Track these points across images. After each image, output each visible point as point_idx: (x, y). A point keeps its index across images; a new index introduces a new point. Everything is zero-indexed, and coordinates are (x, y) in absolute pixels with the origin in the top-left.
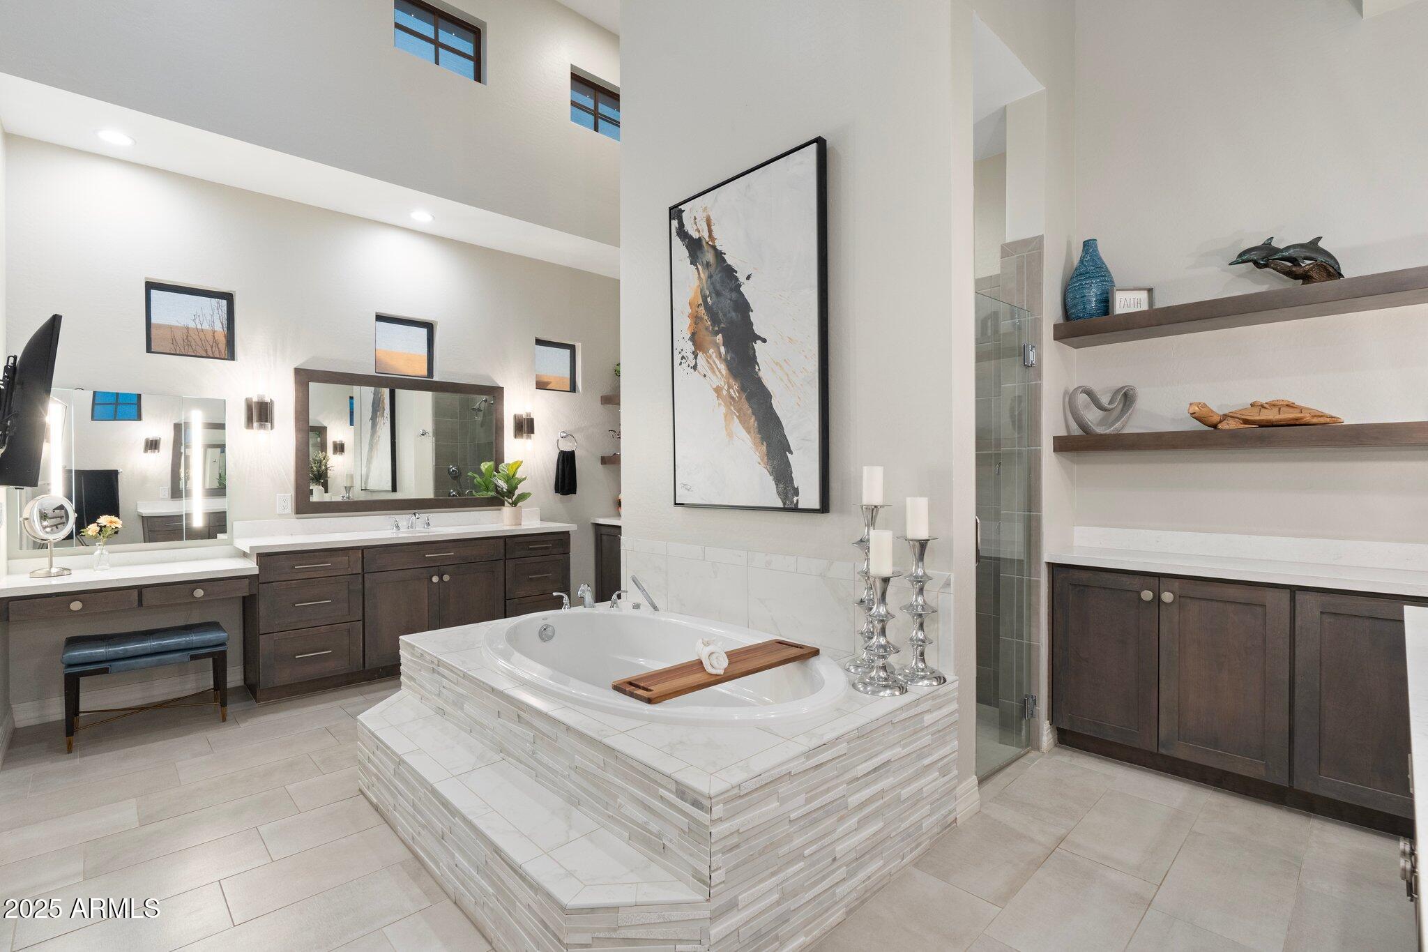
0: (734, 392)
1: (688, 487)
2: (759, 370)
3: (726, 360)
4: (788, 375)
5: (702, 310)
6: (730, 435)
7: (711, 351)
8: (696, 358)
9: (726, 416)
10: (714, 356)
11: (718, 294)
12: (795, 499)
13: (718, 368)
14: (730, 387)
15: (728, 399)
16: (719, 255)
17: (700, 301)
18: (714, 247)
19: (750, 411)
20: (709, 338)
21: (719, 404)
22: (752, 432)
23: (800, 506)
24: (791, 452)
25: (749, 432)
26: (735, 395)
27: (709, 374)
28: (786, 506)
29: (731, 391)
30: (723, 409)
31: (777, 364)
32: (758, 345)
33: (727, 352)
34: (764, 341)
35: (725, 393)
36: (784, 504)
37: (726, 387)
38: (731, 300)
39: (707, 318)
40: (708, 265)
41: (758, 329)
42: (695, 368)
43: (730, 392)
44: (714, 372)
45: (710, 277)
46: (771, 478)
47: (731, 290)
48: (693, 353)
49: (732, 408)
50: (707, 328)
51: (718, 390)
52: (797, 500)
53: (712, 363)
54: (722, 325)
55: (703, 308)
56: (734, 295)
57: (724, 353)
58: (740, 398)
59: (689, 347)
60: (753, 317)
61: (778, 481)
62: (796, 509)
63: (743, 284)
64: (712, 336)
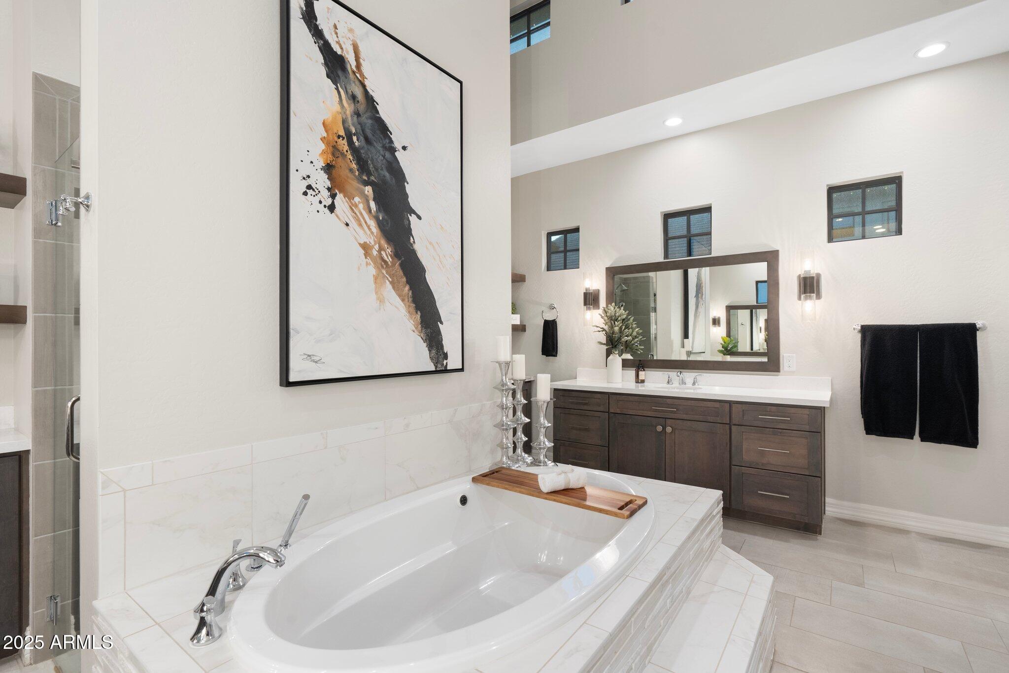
0: (387, 256)
1: (316, 359)
2: (414, 242)
3: (376, 218)
4: (439, 256)
5: (343, 145)
6: (381, 300)
7: (357, 199)
8: (333, 196)
9: (376, 278)
10: (361, 206)
11: (367, 140)
12: (445, 362)
13: (366, 222)
14: (381, 249)
15: (379, 261)
16: (370, 101)
17: (342, 133)
18: (364, 86)
19: (404, 279)
20: (356, 184)
21: (367, 264)
22: (407, 300)
23: (449, 368)
24: (442, 323)
25: (403, 300)
26: (389, 260)
27: (353, 224)
28: (438, 369)
29: (383, 253)
30: (372, 270)
31: (431, 243)
32: (413, 218)
33: (379, 210)
34: (419, 218)
35: (375, 253)
36: (436, 367)
37: (377, 247)
38: (384, 156)
39: (351, 158)
40: (353, 97)
41: (413, 202)
42: (332, 208)
43: (381, 254)
44: (360, 225)
45: (357, 114)
46: (425, 345)
47: (384, 147)
48: (329, 189)
49: (384, 272)
50: (351, 170)
51: (365, 247)
52: (447, 363)
53: (358, 214)
54: (372, 178)
55: (345, 142)
56: (388, 155)
57: (375, 209)
58: (393, 264)
59: (321, 181)
60: (409, 188)
61: (430, 347)
62: (446, 371)
63: (399, 150)
64: (358, 183)
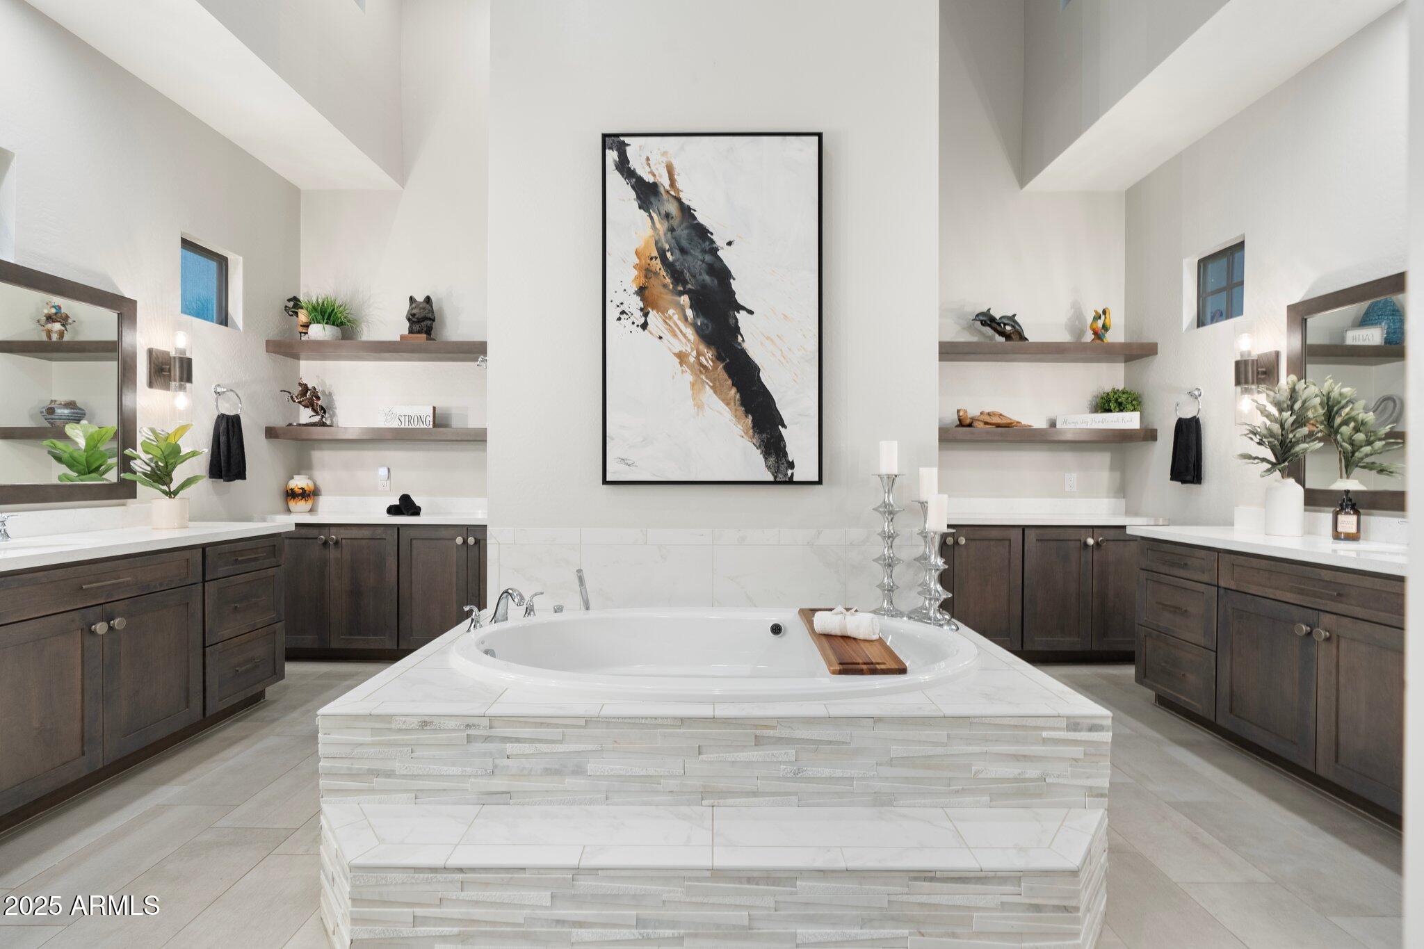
0: (706, 360)
1: (630, 462)
2: (743, 340)
3: (694, 325)
4: (781, 350)
5: (657, 265)
6: (699, 406)
7: (671, 312)
8: (646, 315)
9: (693, 385)
10: (676, 317)
11: (683, 251)
12: (789, 472)
13: (681, 332)
14: (699, 354)
15: (697, 367)
16: (686, 211)
17: (655, 253)
18: (678, 200)
19: (730, 382)
20: (670, 297)
21: (683, 372)
22: (733, 404)
23: (795, 479)
24: (784, 426)
25: (728, 404)
26: (709, 364)
27: (667, 336)
28: (778, 479)
29: (702, 359)
30: (689, 377)
31: (768, 338)
32: (742, 316)
33: (696, 316)
34: (751, 312)
35: (692, 359)
36: (775, 477)
37: (694, 353)
38: (703, 261)
39: (665, 274)
40: (667, 216)
41: (740, 298)
42: (644, 326)
43: (699, 360)
44: (675, 335)
45: (672, 230)
46: (759, 451)
47: (704, 251)
48: (641, 310)
49: (704, 377)
50: (665, 286)
51: (681, 357)
52: (792, 474)
53: (672, 325)
54: (689, 286)
55: (658, 261)
56: (708, 258)
57: (692, 317)
58: (715, 368)
59: (635, 303)
60: (735, 285)
61: (766, 454)
62: (791, 482)
63: (722, 248)
64: (673, 295)
